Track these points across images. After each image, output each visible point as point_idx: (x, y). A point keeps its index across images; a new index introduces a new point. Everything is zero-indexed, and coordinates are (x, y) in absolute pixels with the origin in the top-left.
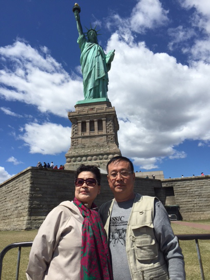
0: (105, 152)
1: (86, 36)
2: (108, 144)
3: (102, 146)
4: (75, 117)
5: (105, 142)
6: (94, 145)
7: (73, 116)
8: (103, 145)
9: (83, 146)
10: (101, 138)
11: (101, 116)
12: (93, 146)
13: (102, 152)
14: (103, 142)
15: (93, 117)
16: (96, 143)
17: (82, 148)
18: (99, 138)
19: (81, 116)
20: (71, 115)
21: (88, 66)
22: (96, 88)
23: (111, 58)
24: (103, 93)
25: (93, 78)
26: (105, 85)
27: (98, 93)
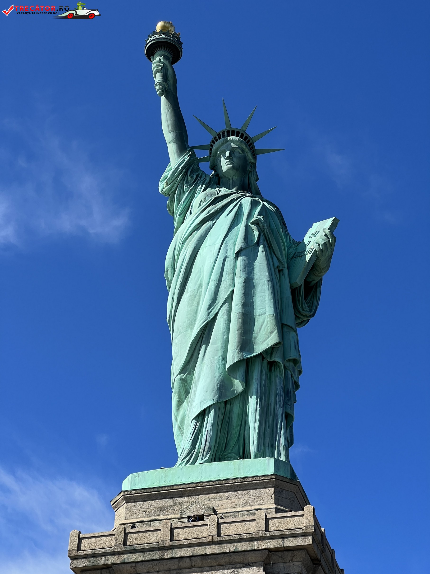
1: (204, 160)
4: (102, 561)
7: (93, 556)
11: (237, 558)
15: (199, 562)
19: (134, 557)
20: (85, 553)
21: (195, 297)
22: (228, 406)
23: (318, 259)
24: (265, 432)
25: (216, 358)
26: (275, 391)
27: (242, 432)
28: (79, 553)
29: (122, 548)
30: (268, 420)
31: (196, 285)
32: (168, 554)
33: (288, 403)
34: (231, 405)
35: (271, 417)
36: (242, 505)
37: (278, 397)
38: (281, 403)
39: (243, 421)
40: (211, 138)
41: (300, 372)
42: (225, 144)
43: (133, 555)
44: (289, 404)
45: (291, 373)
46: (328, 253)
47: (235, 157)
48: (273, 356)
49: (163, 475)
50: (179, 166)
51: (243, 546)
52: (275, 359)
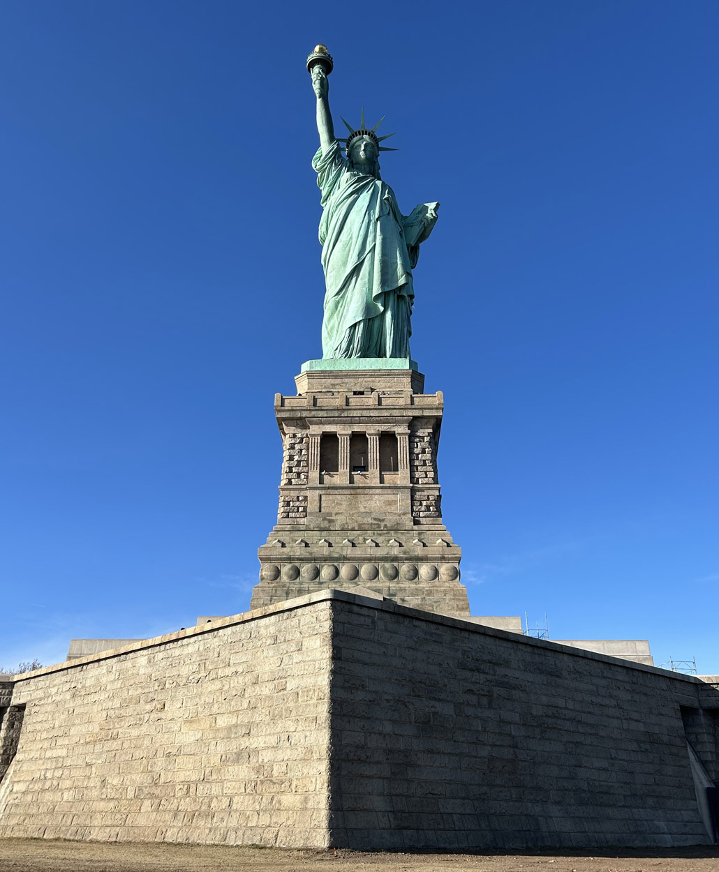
0: (405, 553)
2: (416, 523)
3: (396, 529)
4: (298, 414)
5: (404, 514)
6: (365, 521)
7: (292, 410)
8: (398, 524)
9: (326, 524)
10: (392, 497)
12: (361, 528)
13: (396, 551)
14: (400, 515)
16: (372, 516)
17: (321, 530)
18: (382, 498)
20: (286, 408)
21: (347, 246)
22: (371, 322)
23: (425, 230)
24: (396, 341)
25: (364, 289)
26: (402, 315)
27: (379, 340)
28: (283, 408)
29: (313, 408)
30: (398, 333)
32: (345, 414)
34: (373, 321)
35: (400, 332)
36: (389, 387)
37: (404, 320)
38: (406, 324)
39: (380, 333)
40: (350, 134)
41: (412, 304)
42: (361, 140)
43: (319, 412)
47: (367, 150)
48: (402, 291)
50: (330, 151)
51: (396, 413)
52: (403, 293)
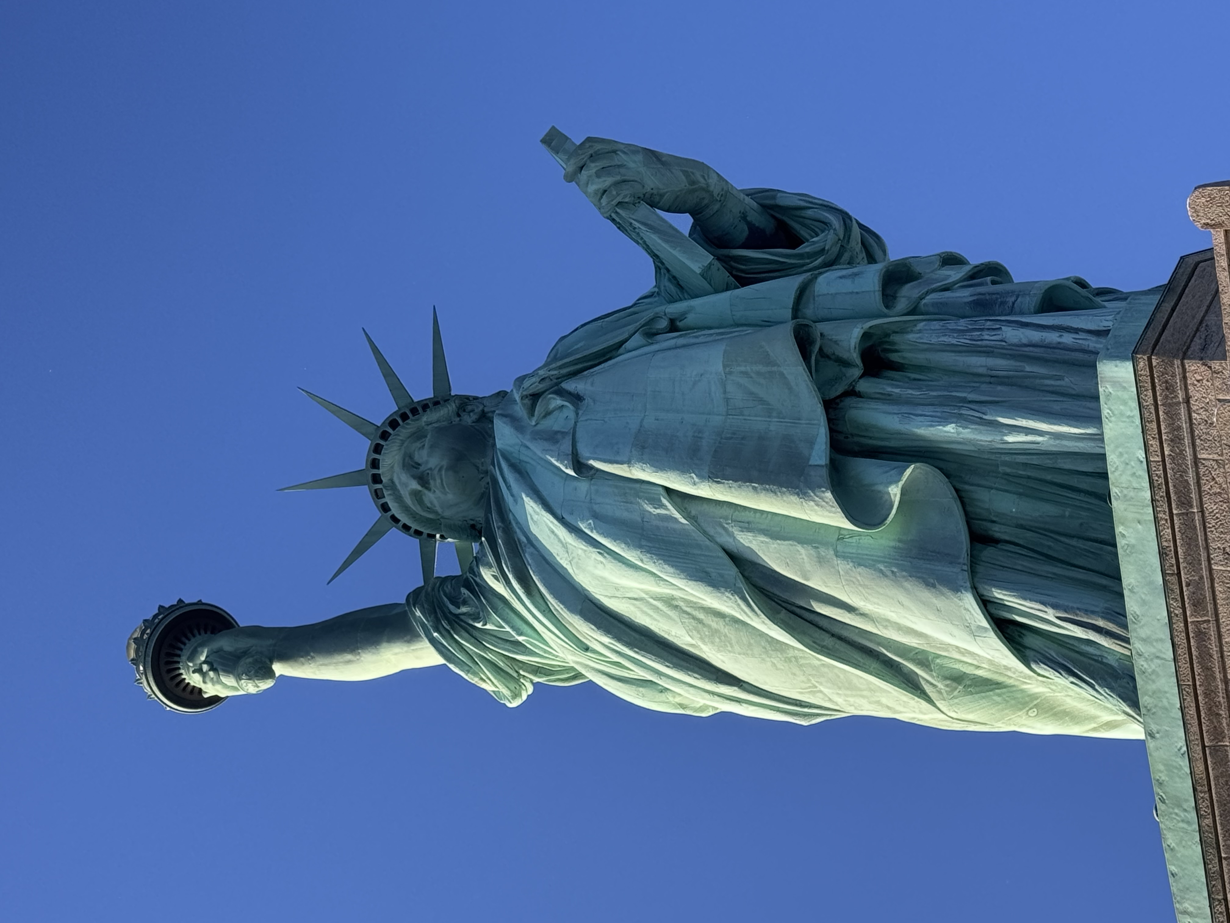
21: (700, 621)
22: (997, 531)
24: (1074, 392)
25: (841, 564)
30: (1038, 381)
31: (669, 617)
33: (1011, 304)
34: (993, 522)
35: (1028, 368)
37: (970, 340)
38: (989, 329)
39: (1049, 477)
42: (399, 491)
44: (1013, 299)
45: (934, 291)
46: (632, 165)
47: (427, 462)
48: (845, 356)
49: (1176, 814)
52: (852, 351)
